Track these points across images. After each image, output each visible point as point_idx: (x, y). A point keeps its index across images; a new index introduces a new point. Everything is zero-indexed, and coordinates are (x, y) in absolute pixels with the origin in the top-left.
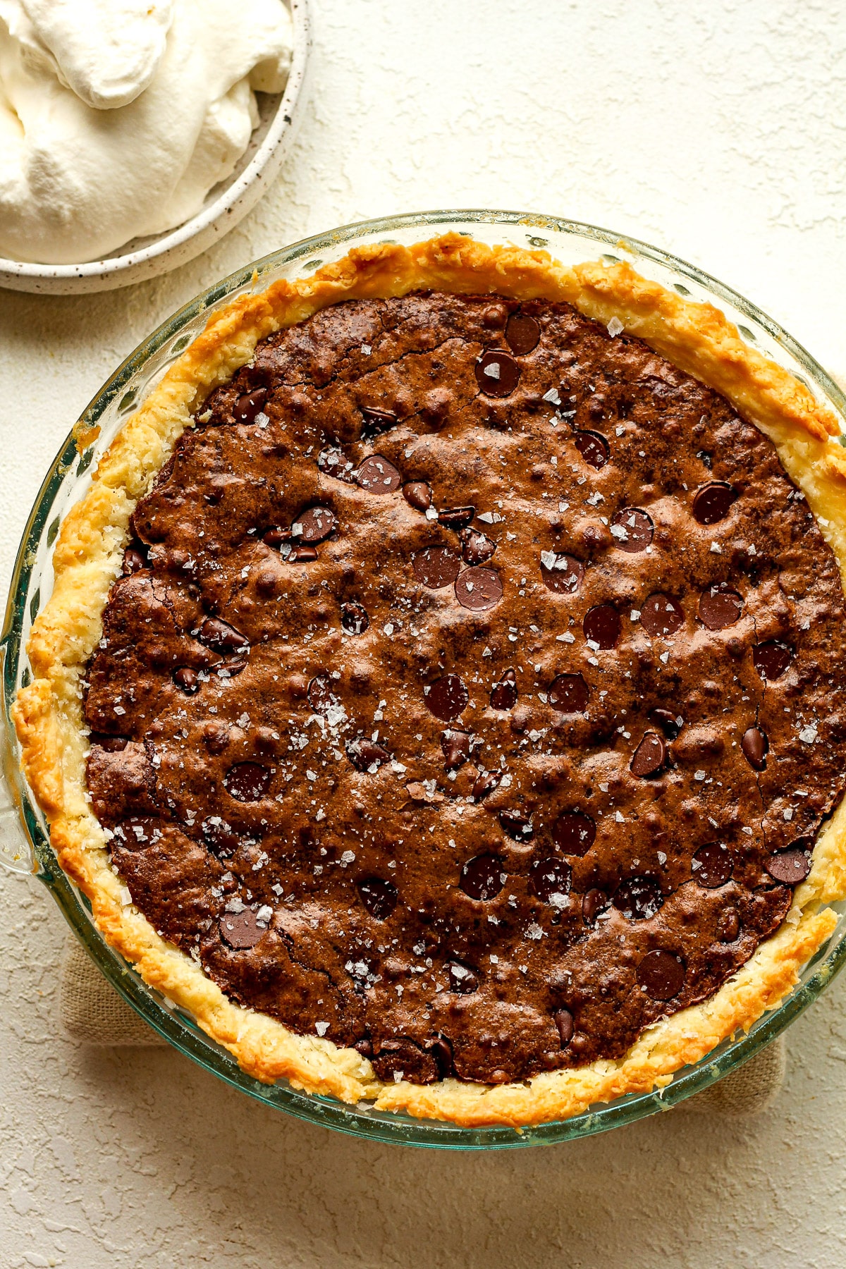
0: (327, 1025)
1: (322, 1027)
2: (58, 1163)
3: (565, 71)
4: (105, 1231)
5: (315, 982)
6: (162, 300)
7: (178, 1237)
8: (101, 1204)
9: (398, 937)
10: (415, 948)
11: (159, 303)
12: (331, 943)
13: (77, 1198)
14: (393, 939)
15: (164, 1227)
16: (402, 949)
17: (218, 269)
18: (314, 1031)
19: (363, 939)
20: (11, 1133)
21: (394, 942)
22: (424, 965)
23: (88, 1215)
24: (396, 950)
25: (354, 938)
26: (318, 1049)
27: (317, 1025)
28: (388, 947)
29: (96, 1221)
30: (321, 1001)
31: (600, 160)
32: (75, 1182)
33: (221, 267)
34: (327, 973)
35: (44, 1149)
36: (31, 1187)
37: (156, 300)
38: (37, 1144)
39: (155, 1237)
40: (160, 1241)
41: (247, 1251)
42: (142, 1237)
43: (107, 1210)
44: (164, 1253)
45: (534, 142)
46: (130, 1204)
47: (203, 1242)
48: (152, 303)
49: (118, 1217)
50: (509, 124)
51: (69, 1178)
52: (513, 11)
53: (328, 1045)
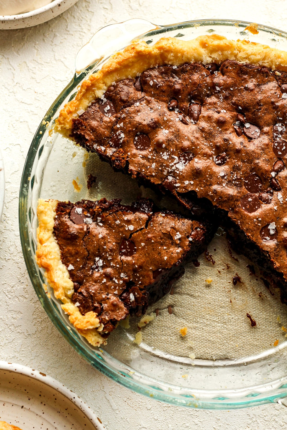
0: (73, 268)
1: (71, 267)
5: (83, 253)
6: (27, 38)
9: (120, 265)
10: (122, 274)
11: (25, 40)
12: (99, 247)
14: (118, 264)
16: (117, 270)
17: (52, 31)
18: (67, 266)
19: (110, 255)
21: (118, 266)
22: (119, 281)
24: (115, 268)
25: (107, 252)
26: (63, 272)
27: (70, 265)
28: (114, 265)
30: (78, 260)
33: (54, 30)
34: (89, 253)
37: (24, 38)
48: (23, 39)
53: (67, 274)
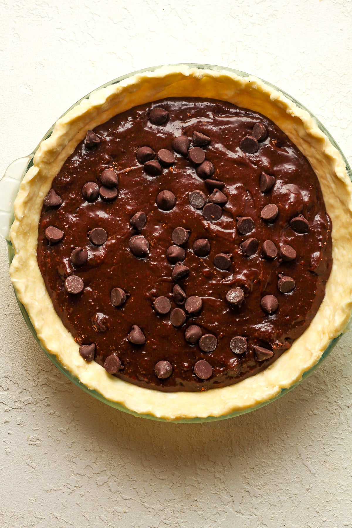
2: (128, 474)
3: (337, 56)
4: (145, 500)
7: (173, 503)
8: (144, 490)
13: (135, 487)
15: (167, 499)
20: (110, 461)
23: (139, 494)
29: (142, 496)
31: (349, 91)
32: (134, 481)
35: (123, 468)
36: (118, 483)
38: (120, 466)
39: (164, 503)
40: (166, 505)
41: (199, 509)
42: (159, 503)
43: (146, 492)
44: (167, 509)
45: (324, 83)
46: (155, 490)
47: (182, 506)
49: (150, 495)
50: (314, 76)
51: (132, 480)
52: (318, 31)
